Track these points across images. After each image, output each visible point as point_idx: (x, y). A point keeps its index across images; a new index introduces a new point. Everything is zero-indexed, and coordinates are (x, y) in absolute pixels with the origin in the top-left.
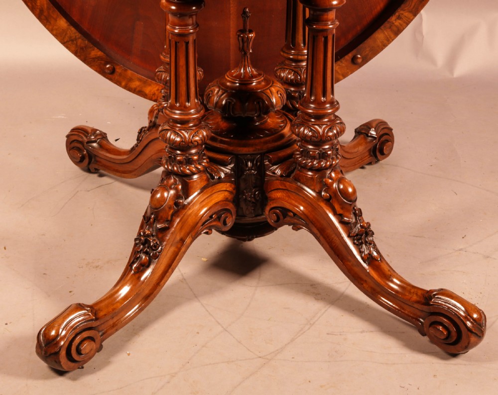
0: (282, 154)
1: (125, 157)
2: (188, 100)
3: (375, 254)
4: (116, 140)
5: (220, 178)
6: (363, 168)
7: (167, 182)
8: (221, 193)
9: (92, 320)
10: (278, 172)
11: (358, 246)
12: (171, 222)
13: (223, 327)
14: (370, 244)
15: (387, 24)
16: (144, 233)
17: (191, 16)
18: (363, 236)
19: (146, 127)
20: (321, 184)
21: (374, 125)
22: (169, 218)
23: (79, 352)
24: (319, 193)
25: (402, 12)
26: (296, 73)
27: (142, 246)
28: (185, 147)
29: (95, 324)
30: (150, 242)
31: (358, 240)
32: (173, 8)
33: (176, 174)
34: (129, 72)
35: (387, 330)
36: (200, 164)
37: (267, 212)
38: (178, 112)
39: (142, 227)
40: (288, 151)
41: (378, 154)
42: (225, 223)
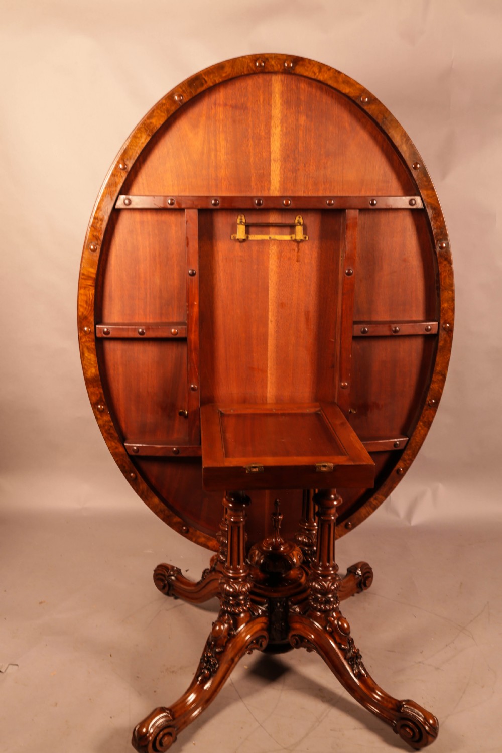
0: (300, 597)
1: (193, 588)
2: (239, 564)
3: (363, 672)
4: (187, 571)
5: (258, 614)
6: (353, 595)
7: (223, 619)
8: (258, 626)
9: (171, 720)
10: (298, 610)
11: (352, 667)
12: (225, 647)
13: (259, 724)
14: (360, 664)
15: (368, 503)
16: (207, 655)
17: (242, 511)
18: (355, 658)
19: (208, 569)
20: (326, 621)
21: (360, 566)
22: (224, 644)
23: (161, 744)
24: (325, 628)
25: (377, 496)
26: (309, 538)
27: (205, 664)
28: (236, 595)
29: (172, 723)
30: (211, 661)
31: (351, 662)
32: (231, 505)
33: (229, 613)
34: (198, 532)
35: (371, 728)
36: (246, 606)
37: (289, 637)
38: (231, 572)
39: (205, 650)
40: (304, 596)
41: (363, 586)
42: (261, 645)
